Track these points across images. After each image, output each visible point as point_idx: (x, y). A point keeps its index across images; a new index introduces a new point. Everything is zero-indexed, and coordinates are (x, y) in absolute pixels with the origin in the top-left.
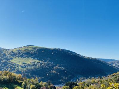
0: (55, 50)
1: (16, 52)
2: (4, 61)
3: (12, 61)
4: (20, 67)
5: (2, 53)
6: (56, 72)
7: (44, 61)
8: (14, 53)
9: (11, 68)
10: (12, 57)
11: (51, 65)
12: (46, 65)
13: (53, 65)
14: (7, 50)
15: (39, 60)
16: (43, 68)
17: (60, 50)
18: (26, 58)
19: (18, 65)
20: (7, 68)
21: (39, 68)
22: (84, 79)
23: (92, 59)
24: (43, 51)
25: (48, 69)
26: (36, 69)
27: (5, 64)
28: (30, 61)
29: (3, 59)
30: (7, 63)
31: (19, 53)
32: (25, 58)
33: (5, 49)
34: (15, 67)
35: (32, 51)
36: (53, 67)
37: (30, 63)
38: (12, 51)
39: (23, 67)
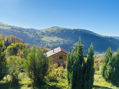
0: (74, 30)
2: (37, 39)
3: (43, 39)
4: (49, 44)
5: (35, 33)
7: (66, 39)
8: (44, 33)
9: (42, 44)
10: (43, 36)
11: (71, 43)
12: (68, 42)
13: (73, 42)
14: (39, 31)
15: (62, 38)
16: (65, 45)
17: (79, 30)
19: (47, 42)
20: (40, 44)
21: (62, 44)
22: (98, 54)
23: (107, 37)
24: (65, 31)
25: (69, 45)
27: (38, 41)
28: (55, 39)
29: (36, 37)
30: (40, 41)
31: (47, 33)
32: (52, 37)
33: (37, 30)
34: (45, 44)
35: (56, 32)
36: (73, 44)
37: (55, 41)
38: (42, 32)
39: (51, 44)
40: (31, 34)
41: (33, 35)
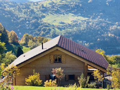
1: (49, 6)
2: (33, 21)
3: (44, 20)
4: (56, 29)
5: (29, 8)
6: (113, 35)
8: (45, 8)
9: (44, 30)
10: (44, 14)
11: (104, 25)
12: (97, 24)
13: (108, 24)
14: (36, 4)
15: (84, 16)
16: (90, 29)
18: (64, 15)
19: (53, 26)
21: (85, 30)
26: (80, 31)
27: (36, 25)
28: (70, 19)
29: (31, 18)
30: (39, 24)
31: (53, 7)
32: (62, 15)
34: (50, 30)
35: (72, 3)
36: (108, 27)
37: (70, 23)
38: (43, 5)
39: (61, 29)
40: (20, 10)
41: (24, 13)
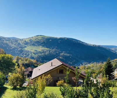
0: (61, 39)
1: (29, 41)
2: (20, 49)
3: (26, 49)
4: (33, 54)
5: (17, 42)
6: (62, 58)
7: (52, 49)
8: (27, 42)
9: (26, 54)
10: (26, 46)
11: (57, 52)
12: (54, 52)
13: (59, 52)
14: (21, 40)
15: (48, 48)
16: (51, 55)
17: (66, 39)
18: (37, 46)
19: (31, 52)
20: (23, 54)
21: (48, 55)
22: (87, 64)
23: (96, 46)
24: (50, 40)
25: (55, 55)
26: (45, 55)
27: (21, 51)
28: (40, 49)
29: (18, 47)
30: (23, 51)
31: (31, 42)
32: (36, 47)
33: (19, 39)
34: (29, 54)
35: (41, 41)
36: (59, 54)
37: (40, 51)
38: (25, 41)
39: (35, 54)
40: (12, 43)
41: (15, 45)
